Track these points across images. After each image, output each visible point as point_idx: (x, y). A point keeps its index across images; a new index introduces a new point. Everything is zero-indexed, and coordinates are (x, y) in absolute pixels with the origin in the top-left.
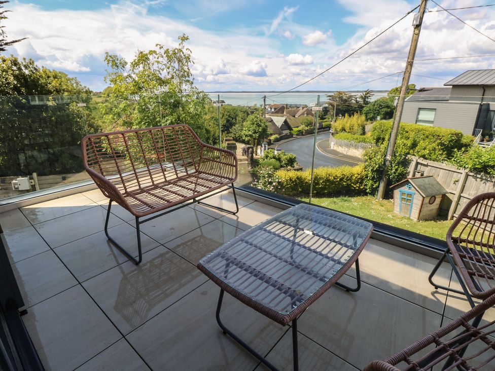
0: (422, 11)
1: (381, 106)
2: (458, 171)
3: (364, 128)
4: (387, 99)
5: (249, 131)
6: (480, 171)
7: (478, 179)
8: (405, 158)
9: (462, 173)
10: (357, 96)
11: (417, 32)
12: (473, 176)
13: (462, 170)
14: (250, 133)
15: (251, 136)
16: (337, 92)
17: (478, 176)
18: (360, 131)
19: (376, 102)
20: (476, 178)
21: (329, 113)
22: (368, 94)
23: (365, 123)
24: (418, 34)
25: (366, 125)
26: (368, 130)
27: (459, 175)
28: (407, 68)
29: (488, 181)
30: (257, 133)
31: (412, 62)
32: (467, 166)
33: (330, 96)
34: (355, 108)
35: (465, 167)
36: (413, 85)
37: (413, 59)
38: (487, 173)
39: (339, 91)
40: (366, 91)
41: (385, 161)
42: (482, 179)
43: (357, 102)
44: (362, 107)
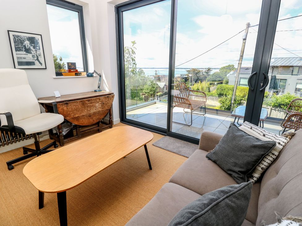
0: (246, 32)
1: (217, 77)
2: (267, 107)
3: (209, 89)
4: (219, 73)
5: (148, 90)
6: (277, 107)
7: (277, 111)
8: (240, 102)
9: (269, 108)
10: (203, 71)
11: (244, 42)
12: (274, 109)
13: (269, 107)
14: (148, 91)
15: (148, 93)
16: (192, 69)
17: (277, 109)
18: (208, 90)
19: (213, 74)
20: (275, 110)
21: (188, 81)
22: (209, 70)
23: (210, 86)
24: (245, 43)
25: (210, 87)
26: (212, 89)
27: (268, 109)
28: (240, 58)
29: (281, 111)
30: (152, 91)
31: (243, 56)
32: (271, 105)
33: (188, 71)
34: (202, 78)
35: (270, 105)
36: (233, 65)
37: (243, 54)
38: (280, 107)
39: (193, 68)
40: (208, 69)
41: (231, 104)
42: (278, 111)
43: (203, 74)
44: (206, 77)
